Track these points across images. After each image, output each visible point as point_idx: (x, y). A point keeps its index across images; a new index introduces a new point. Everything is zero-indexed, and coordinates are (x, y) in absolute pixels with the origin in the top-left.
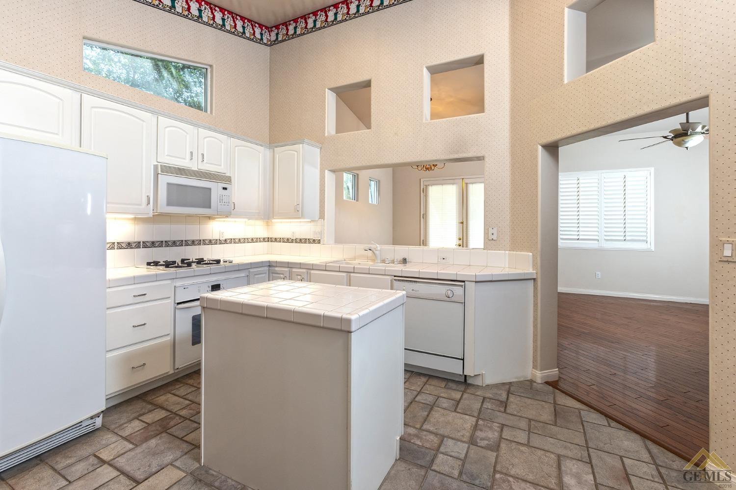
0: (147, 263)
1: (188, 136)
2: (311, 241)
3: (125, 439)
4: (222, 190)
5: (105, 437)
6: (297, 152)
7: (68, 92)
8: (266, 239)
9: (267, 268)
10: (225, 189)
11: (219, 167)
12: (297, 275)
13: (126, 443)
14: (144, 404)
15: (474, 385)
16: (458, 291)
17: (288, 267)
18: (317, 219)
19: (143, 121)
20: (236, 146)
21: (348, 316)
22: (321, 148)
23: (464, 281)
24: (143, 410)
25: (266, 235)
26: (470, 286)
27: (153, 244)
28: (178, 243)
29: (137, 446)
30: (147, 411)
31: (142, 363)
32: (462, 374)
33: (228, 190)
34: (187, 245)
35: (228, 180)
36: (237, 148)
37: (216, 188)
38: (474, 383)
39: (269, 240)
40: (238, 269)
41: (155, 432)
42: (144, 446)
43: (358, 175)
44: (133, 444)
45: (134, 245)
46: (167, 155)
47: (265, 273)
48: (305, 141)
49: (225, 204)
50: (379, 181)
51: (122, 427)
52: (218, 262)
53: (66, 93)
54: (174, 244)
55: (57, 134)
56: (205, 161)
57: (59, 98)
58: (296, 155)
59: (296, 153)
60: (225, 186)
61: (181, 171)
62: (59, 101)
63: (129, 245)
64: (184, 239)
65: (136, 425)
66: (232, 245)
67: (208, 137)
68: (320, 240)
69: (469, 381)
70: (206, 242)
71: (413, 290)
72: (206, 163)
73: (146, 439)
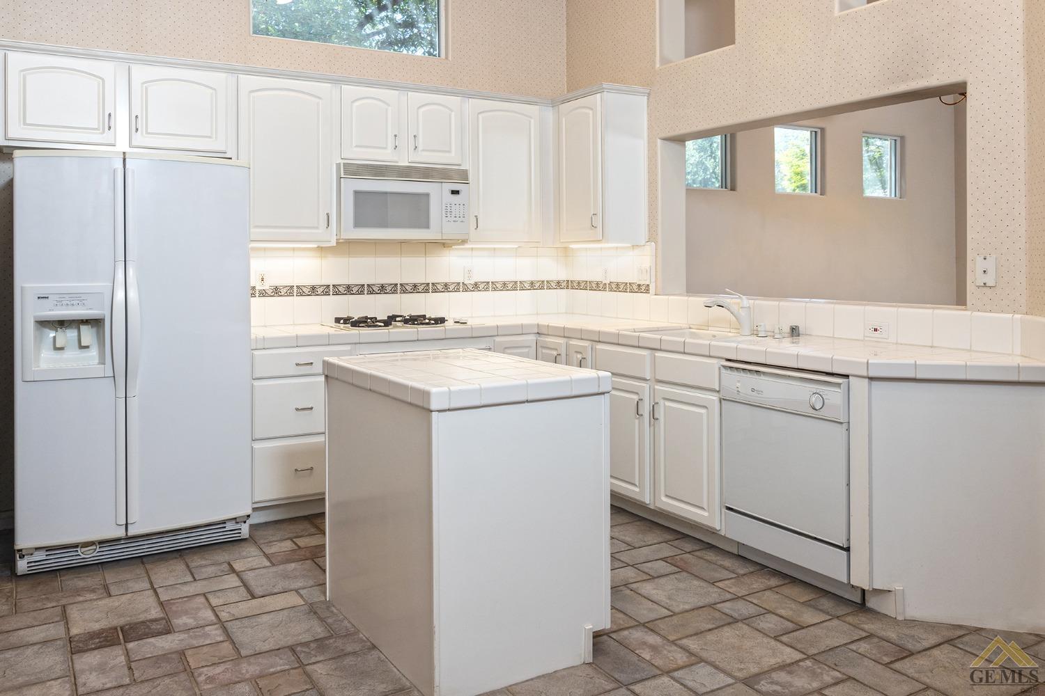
0: (336, 318)
1: (390, 108)
2: (635, 287)
3: (267, 556)
4: (450, 194)
5: (248, 549)
6: (592, 109)
7: (223, 75)
8: (564, 284)
9: (532, 338)
10: (455, 192)
11: (447, 155)
12: (577, 352)
13: (265, 560)
14: (309, 526)
15: (879, 613)
16: (834, 396)
17: (564, 337)
18: (643, 243)
19: (320, 98)
20: (479, 113)
21: (427, 388)
22: (649, 94)
23: (847, 376)
24: (303, 533)
25: (563, 276)
26: (859, 387)
27: (349, 290)
28: (389, 289)
29: (273, 565)
30: (307, 534)
31: (309, 467)
32: (846, 582)
33: (462, 194)
34: (404, 291)
35: (463, 176)
36: (480, 116)
37: (437, 192)
38: (879, 610)
39: (570, 285)
40: (470, 336)
41: (302, 557)
42: (281, 567)
43: (823, 130)
44: (271, 562)
45: (320, 291)
46: (356, 146)
47: (529, 347)
48: (604, 86)
49: (456, 219)
50: (902, 138)
51: (270, 544)
52: (441, 321)
53: (218, 79)
54: (382, 289)
55: (210, 137)
56: (420, 147)
57: (211, 88)
58: (591, 116)
59: (591, 112)
60: (456, 187)
61: (379, 171)
62: (211, 91)
63: (313, 290)
64: (399, 282)
65: (288, 545)
66: (490, 294)
67: (423, 106)
68: (648, 285)
69: (872, 603)
70: (439, 287)
71: (753, 390)
72: (423, 150)
73: (288, 561)
